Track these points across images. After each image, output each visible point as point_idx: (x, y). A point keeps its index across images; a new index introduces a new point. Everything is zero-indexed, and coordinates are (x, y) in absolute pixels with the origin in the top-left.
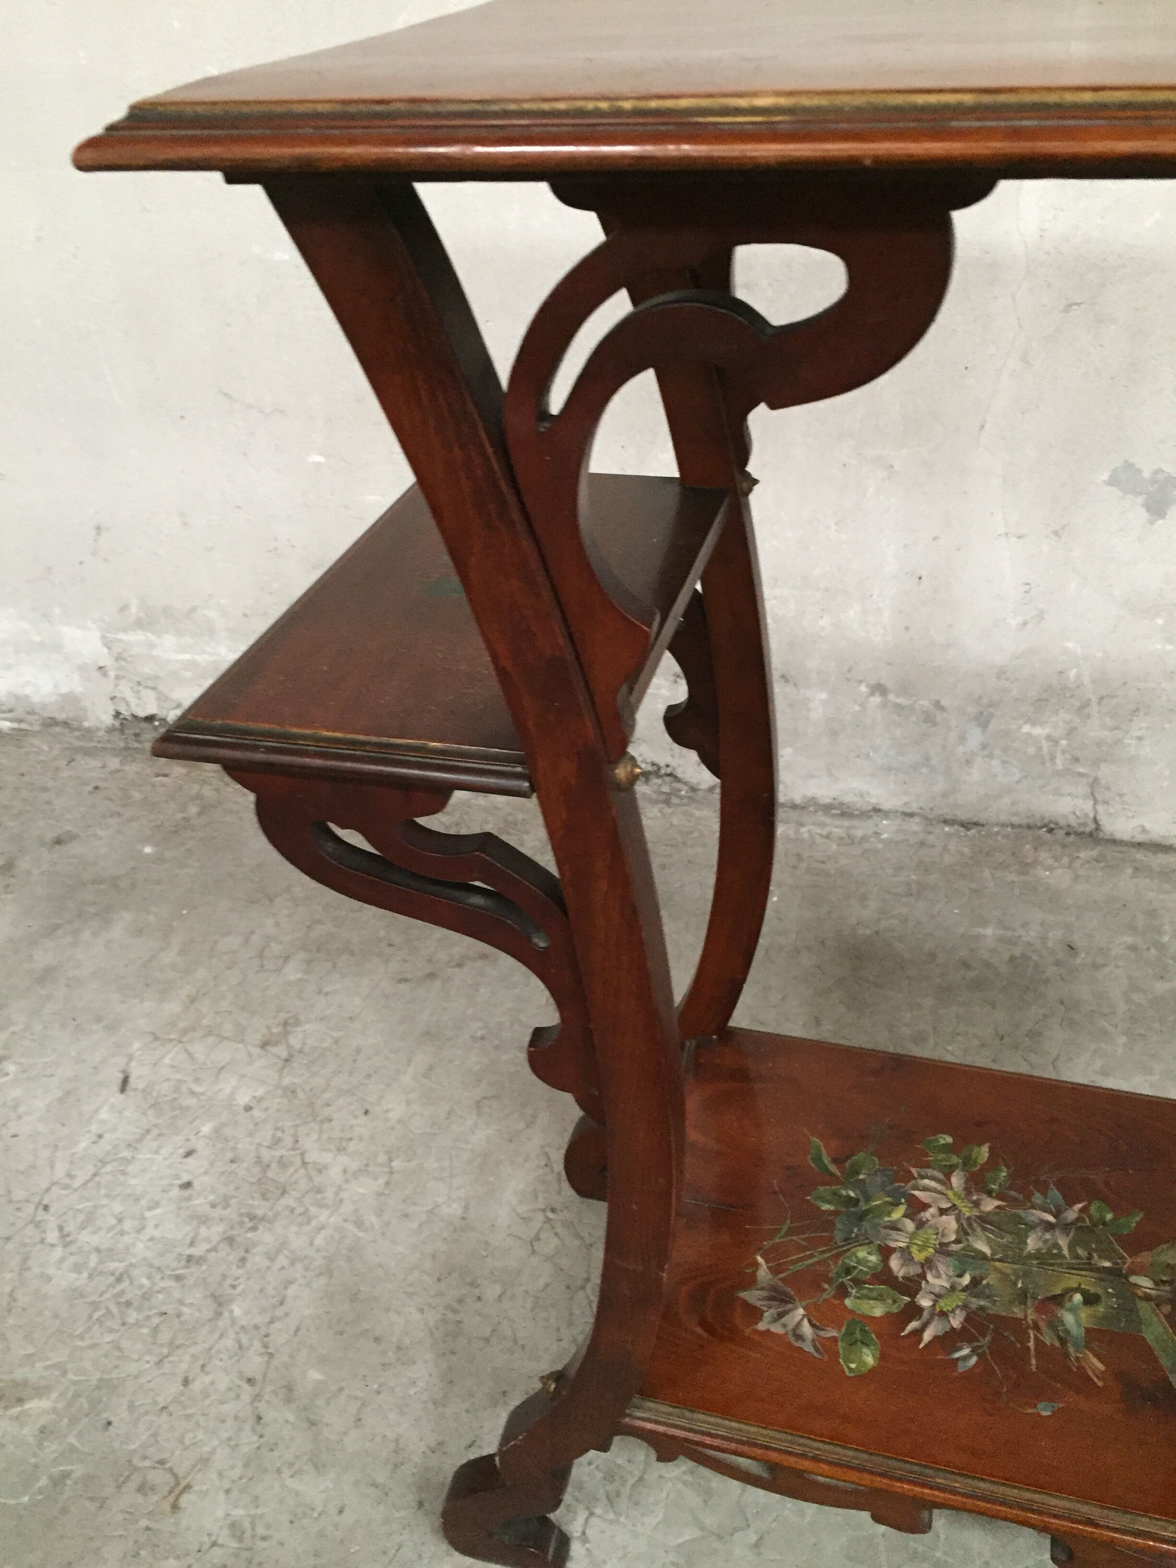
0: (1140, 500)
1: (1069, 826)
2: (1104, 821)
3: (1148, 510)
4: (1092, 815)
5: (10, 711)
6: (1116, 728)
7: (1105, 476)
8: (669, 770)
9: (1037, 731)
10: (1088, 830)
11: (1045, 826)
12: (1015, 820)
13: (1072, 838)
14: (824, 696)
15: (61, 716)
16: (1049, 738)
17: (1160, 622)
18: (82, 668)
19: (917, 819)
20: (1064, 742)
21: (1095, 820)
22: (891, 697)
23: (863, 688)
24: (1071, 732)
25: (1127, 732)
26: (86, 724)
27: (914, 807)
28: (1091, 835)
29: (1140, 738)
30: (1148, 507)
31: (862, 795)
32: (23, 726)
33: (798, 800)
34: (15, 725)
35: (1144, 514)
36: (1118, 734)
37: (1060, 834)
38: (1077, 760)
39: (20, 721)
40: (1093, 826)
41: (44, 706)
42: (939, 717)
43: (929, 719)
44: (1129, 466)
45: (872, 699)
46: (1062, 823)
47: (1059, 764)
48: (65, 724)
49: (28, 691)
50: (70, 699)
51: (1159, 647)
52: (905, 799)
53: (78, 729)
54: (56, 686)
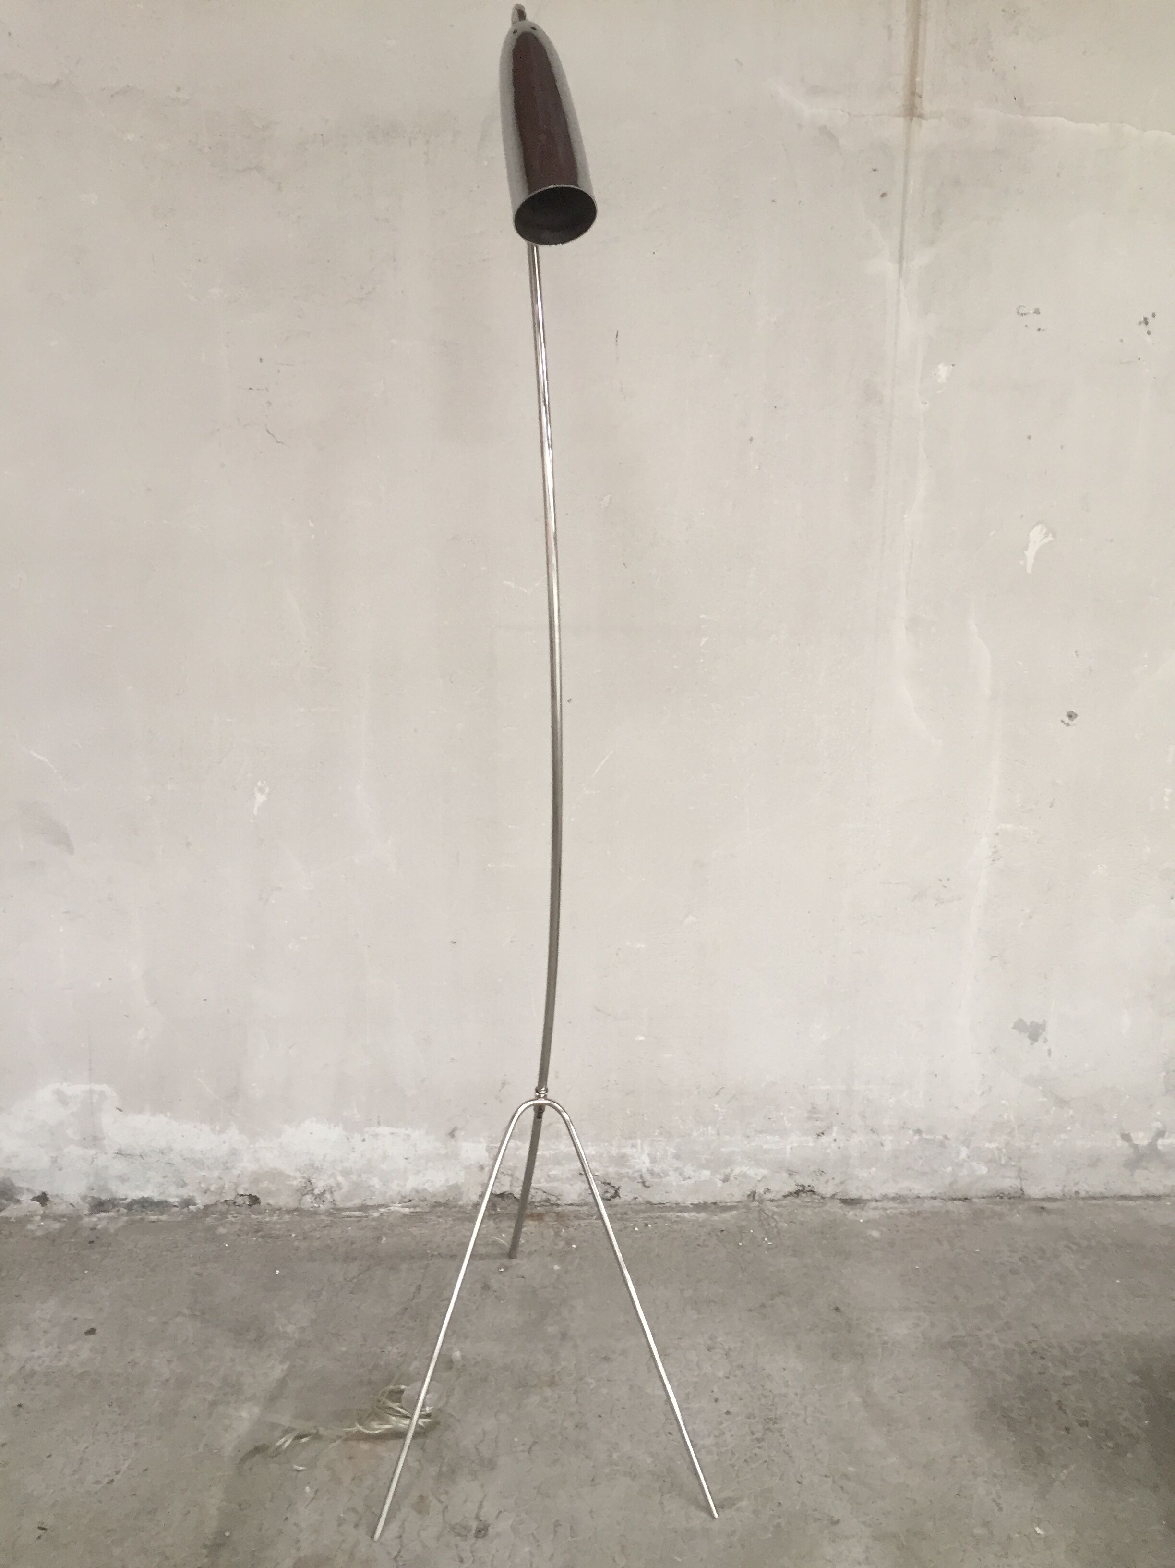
0: (1027, 1034)
1: (1009, 1194)
2: (1026, 1189)
4: (1020, 1187)
5: (410, 1201)
7: (1012, 1025)
8: (810, 1188)
9: (993, 1145)
10: (1018, 1195)
11: (998, 1196)
12: (985, 1194)
13: (1012, 1200)
14: (891, 1138)
15: (442, 1201)
16: (998, 1149)
18: (467, 1168)
19: (939, 1200)
21: (1022, 1190)
22: (924, 1135)
23: (911, 1132)
24: (1007, 1144)
26: (460, 1203)
27: (937, 1193)
28: (1020, 1197)
29: (1037, 1144)
30: (1030, 1037)
31: (911, 1190)
32: (418, 1210)
33: (878, 1197)
34: (412, 1210)
35: (1028, 1041)
37: (1006, 1199)
38: (1010, 1158)
39: (415, 1207)
40: (1021, 1192)
41: (434, 1195)
42: (947, 1142)
43: (942, 1145)
45: (914, 1137)
46: (1006, 1193)
47: (1003, 1162)
48: (445, 1205)
49: (426, 1186)
50: (456, 1187)
52: (932, 1189)
53: (455, 1207)
54: (447, 1180)
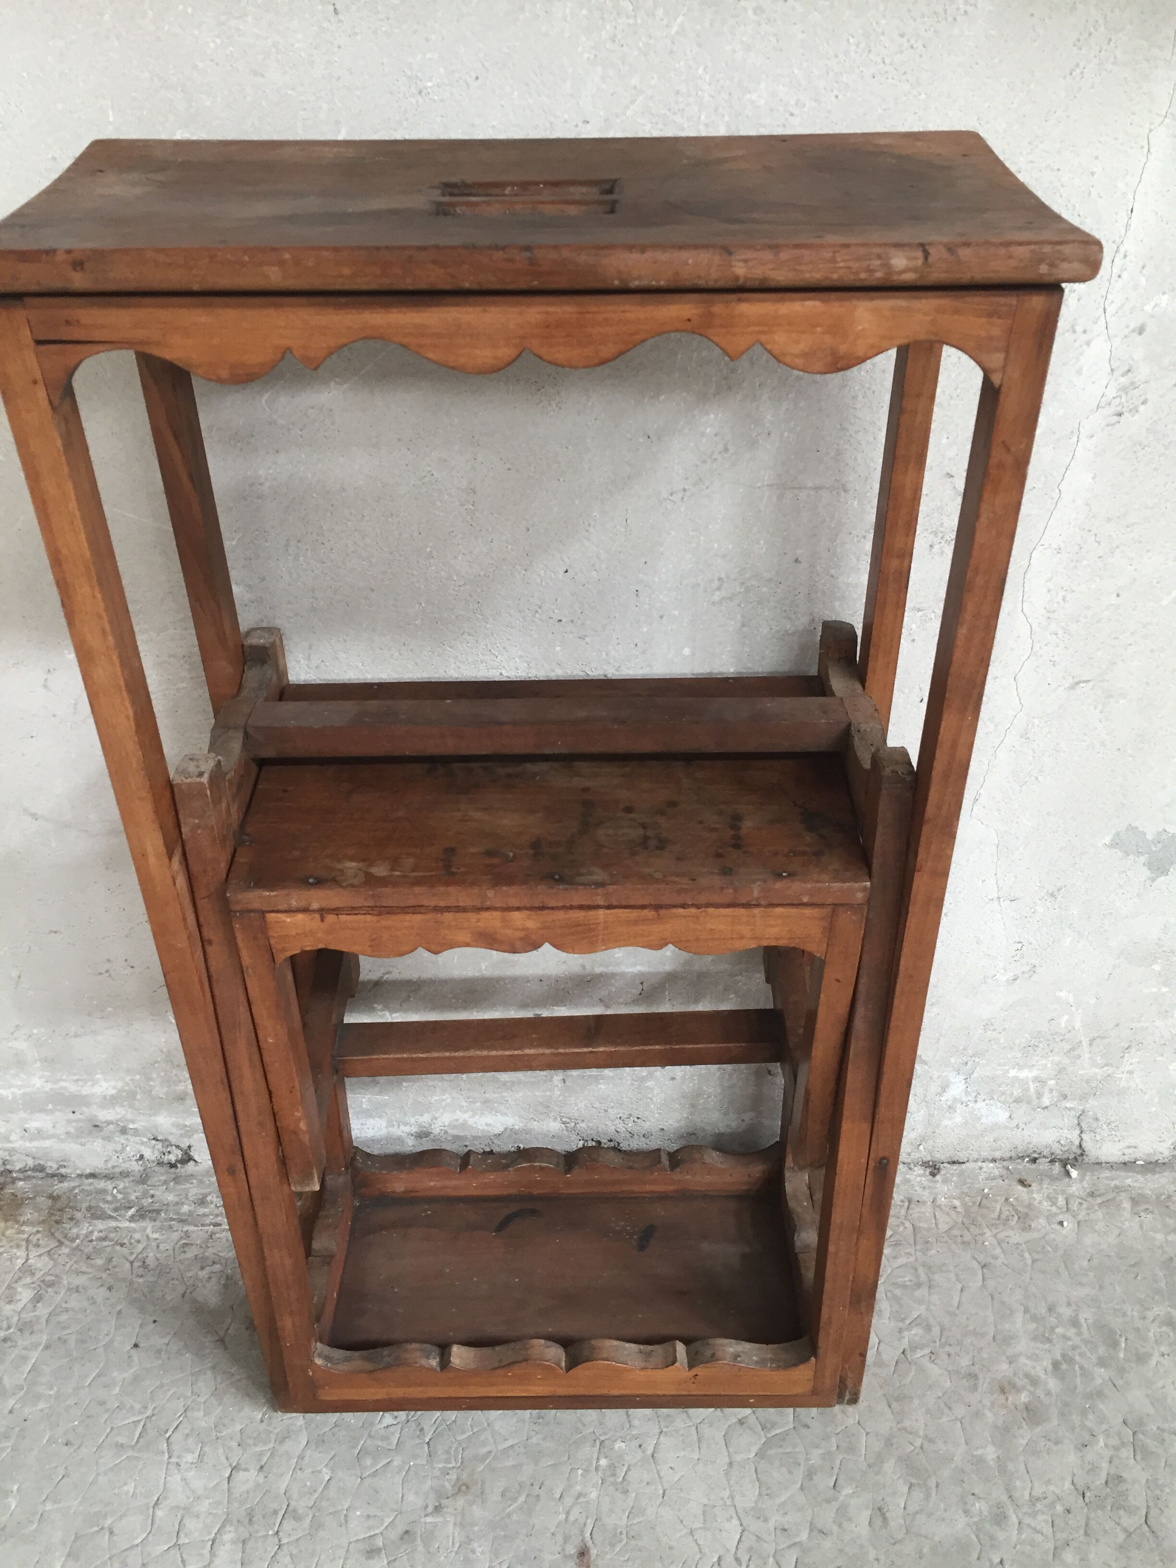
3: (1150, 869)
6: (1106, 1065)
17: (1157, 968)
20: (1052, 1083)
25: (1117, 1068)
36: (1110, 1070)
44: (1131, 828)
51: (1154, 990)
